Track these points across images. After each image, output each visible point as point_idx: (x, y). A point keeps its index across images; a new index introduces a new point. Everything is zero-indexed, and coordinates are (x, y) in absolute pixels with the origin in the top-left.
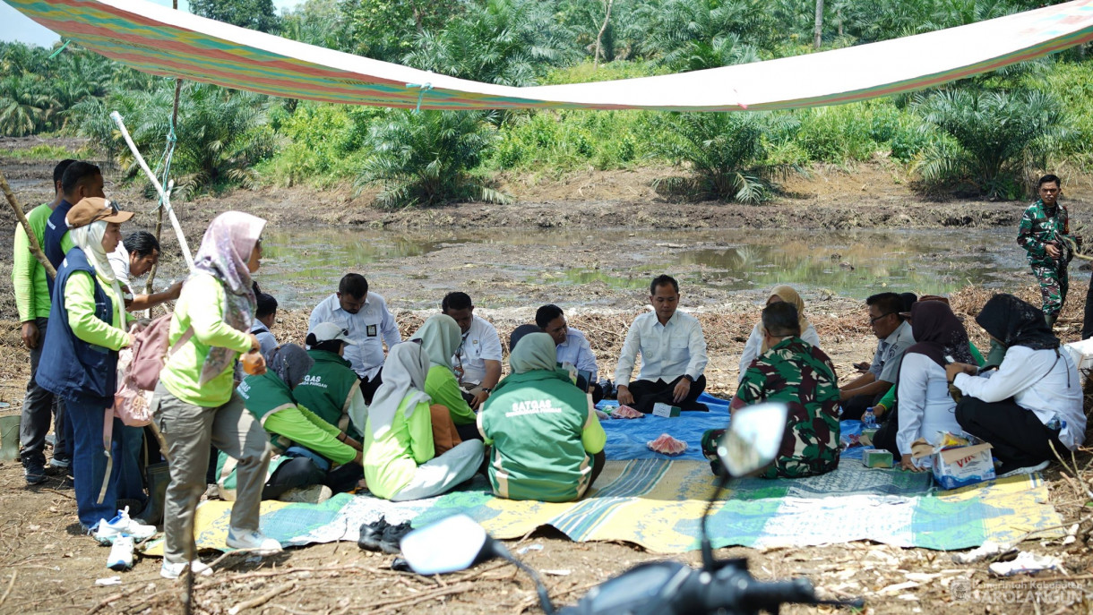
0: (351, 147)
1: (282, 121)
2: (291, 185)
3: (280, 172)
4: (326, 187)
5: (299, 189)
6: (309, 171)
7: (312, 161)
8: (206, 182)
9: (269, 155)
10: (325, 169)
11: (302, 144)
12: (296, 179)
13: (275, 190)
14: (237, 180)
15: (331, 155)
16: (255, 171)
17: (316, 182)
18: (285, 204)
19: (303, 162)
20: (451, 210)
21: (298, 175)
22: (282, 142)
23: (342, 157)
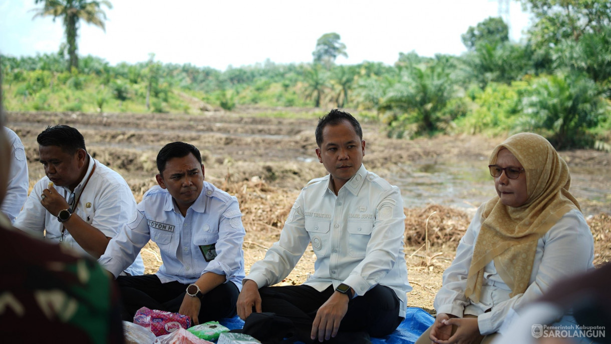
0: (514, 111)
1: (477, 95)
2: (474, 134)
3: (468, 124)
4: (495, 135)
5: (479, 137)
6: (486, 125)
7: (488, 119)
8: (425, 129)
9: (464, 114)
10: (495, 124)
11: (485, 109)
12: (478, 130)
13: (464, 136)
14: (443, 130)
15: (502, 116)
16: (454, 124)
17: (489, 132)
18: (467, 145)
19: (483, 119)
20: (570, 153)
21: (479, 128)
22: (474, 107)
23: (508, 117)
